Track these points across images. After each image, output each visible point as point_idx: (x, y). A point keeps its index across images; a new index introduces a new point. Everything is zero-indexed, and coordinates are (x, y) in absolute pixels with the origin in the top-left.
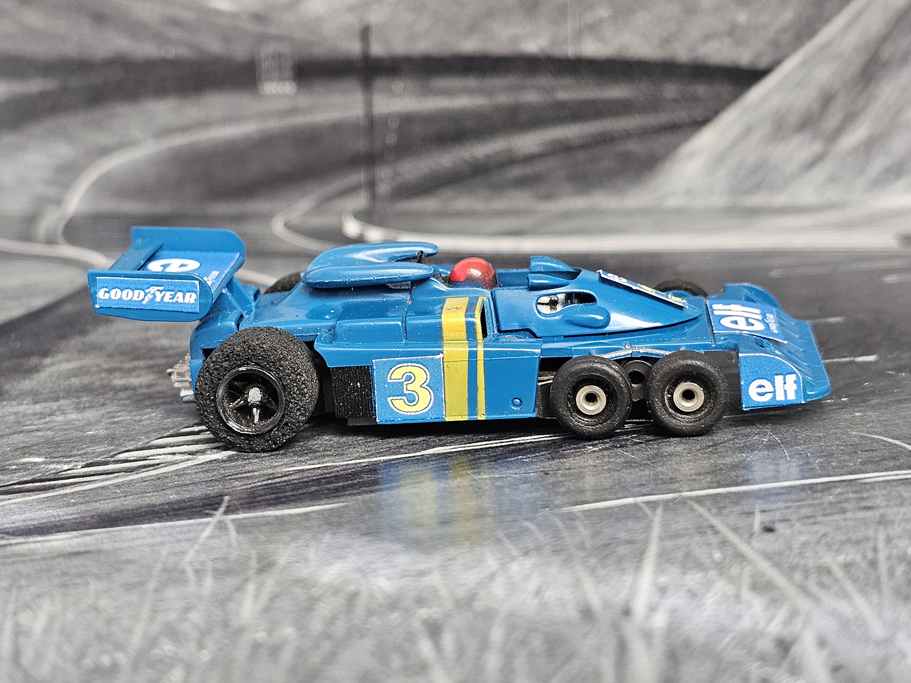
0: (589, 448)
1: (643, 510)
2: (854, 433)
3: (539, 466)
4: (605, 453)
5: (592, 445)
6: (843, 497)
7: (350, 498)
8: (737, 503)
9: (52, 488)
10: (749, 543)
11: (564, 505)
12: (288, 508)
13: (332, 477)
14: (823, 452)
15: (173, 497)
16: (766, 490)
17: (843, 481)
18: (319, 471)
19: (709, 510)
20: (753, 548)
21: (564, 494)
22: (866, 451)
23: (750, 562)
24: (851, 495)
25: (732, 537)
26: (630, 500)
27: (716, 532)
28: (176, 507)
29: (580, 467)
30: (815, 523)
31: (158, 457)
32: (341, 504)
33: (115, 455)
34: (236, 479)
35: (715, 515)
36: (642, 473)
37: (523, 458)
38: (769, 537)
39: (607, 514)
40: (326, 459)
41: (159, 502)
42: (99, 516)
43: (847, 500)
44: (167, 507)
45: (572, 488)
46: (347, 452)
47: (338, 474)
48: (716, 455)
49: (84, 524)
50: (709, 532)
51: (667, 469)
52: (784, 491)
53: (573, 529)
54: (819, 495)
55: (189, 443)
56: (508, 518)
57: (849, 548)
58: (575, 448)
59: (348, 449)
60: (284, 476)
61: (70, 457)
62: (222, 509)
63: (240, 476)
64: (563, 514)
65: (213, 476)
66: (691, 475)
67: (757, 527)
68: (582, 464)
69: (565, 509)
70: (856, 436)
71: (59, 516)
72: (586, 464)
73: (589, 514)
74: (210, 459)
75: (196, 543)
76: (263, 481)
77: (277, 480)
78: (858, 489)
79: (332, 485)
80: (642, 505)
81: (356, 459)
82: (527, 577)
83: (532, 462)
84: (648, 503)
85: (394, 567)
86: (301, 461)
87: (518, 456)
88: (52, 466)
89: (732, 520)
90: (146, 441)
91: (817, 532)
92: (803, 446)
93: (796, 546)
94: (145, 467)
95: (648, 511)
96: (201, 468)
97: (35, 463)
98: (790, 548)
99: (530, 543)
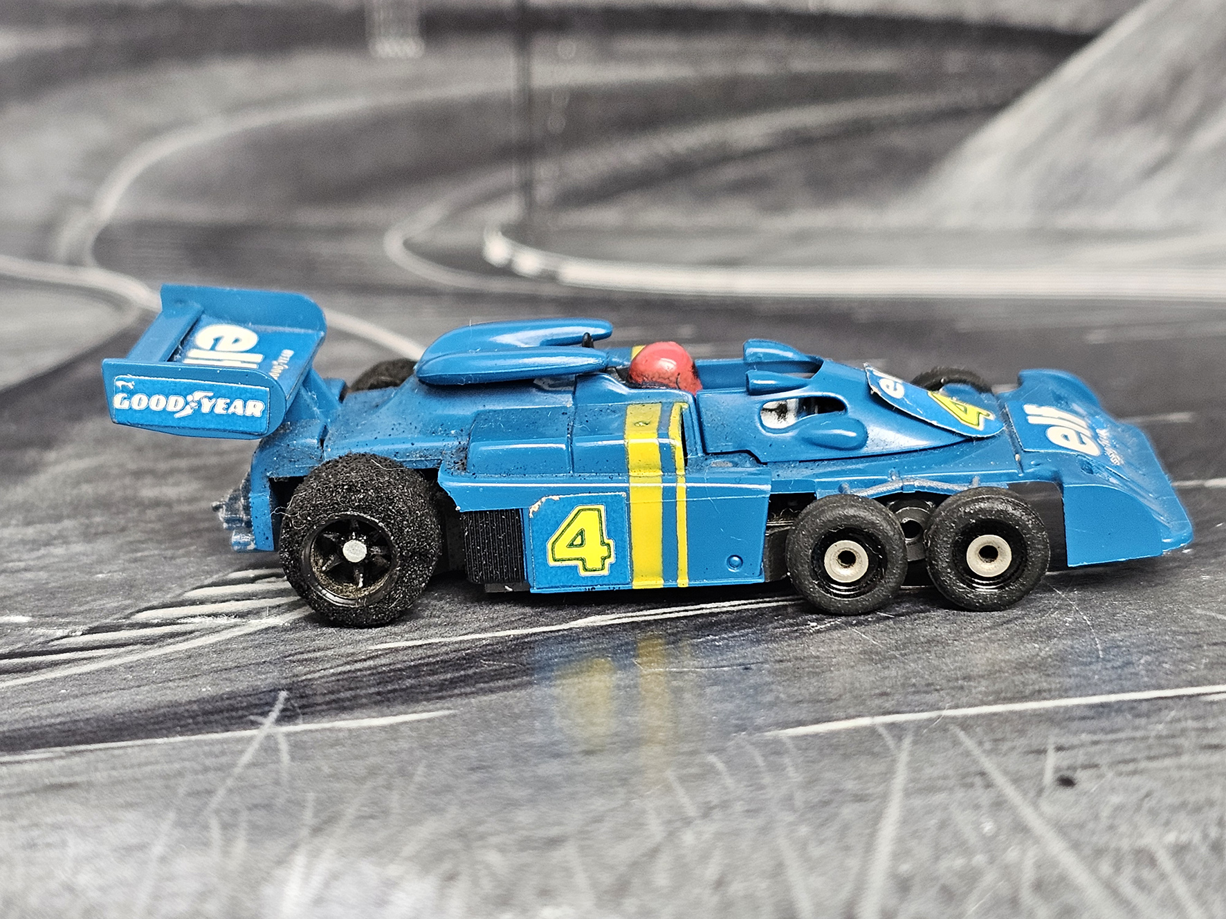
0: (812, 624)
1: (883, 739)
2: (1199, 611)
3: (736, 655)
4: (836, 634)
5: (817, 620)
6: (1179, 726)
7: (459, 701)
8: (1022, 733)
9: (36, 668)
10: (1035, 805)
11: (768, 727)
12: (369, 717)
13: (438, 661)
14: (1152, 644)
15: (207, 690)
16: (1067, 709)
17: (1180, 697)
18: (420, 651)
19: (981, 743)
20: (1041, 815)
21: (772, 705)
22: (1215, 644)
23: (1037, 841)
24: (1191, 724)
25: (1011, 792)
26: (865, 721)
27: (989, 785)
28: (209, 707)
29: (796, 659)
30: (1134, 773)
31: (193, 620)
32: (447, 712)
33: (132, 614)
34: (300, 662)
35: (989, 753)
36: (887, 672)
37: (715, 640)
38: (1067, 794)
39: (829, 744)
40: (431, 631)
41: (185, 699)
42: (98, 720)
43: (1183, 732)
44: (195, 707)
45: (782, 696)
46: (463, 620)
47: (446, 657)
48: (996, 645)
49: (74, 733)
50: (978, 781)
51: (923, 668)
52: (1091, 713)
53: (777, 769)
54: (1143, 721)
55: (239, 598)
56: (686, 747)
57: (1183, 819)
58: (791, 625)
59: (465, 614)
60: (370, 658)
61: (68, 615)
62: (274, 714)
63: (305, 656)
64: (767, 743)
65: (267, 656)
66: (957, 679)
67: (1049, 777)
68: (799, 653)
69: (769, 735)
70: (1201, 617)
71: (40, 718)
72: (806, 654)
73: (804, 745)
74: (266, 626)
75: (229, 775)
76: (338, 666)
77: (358, 666)
78: (1201, 712)
79: (436, 677)
80: (882, 731)
81: (475, 632)
82: (705, 857)
83: (727, 645)
84: (891, 726)
85: (512, 830)
86: (395, 634)
87: (708, 635)
88: (40, 631)
89: (1013, 761)
90: (178, 592)
91: (1138, 789)
92: (1123, 633)
93: (1105, 813)
94: (173, 635)
95: (890, 741)
96: (252, 640)
97: (17, 626)
98: (1096, 817)
99: (713, 794)
